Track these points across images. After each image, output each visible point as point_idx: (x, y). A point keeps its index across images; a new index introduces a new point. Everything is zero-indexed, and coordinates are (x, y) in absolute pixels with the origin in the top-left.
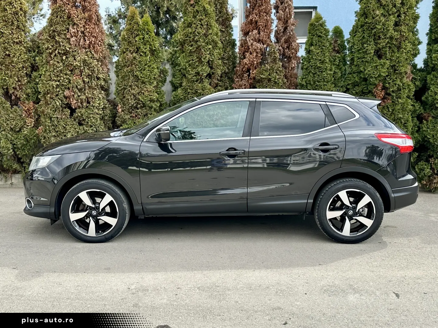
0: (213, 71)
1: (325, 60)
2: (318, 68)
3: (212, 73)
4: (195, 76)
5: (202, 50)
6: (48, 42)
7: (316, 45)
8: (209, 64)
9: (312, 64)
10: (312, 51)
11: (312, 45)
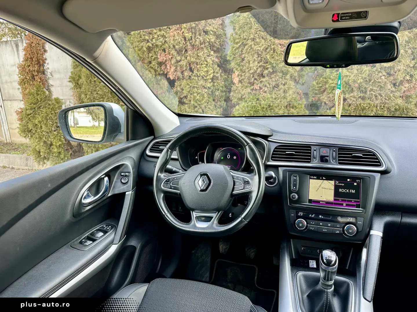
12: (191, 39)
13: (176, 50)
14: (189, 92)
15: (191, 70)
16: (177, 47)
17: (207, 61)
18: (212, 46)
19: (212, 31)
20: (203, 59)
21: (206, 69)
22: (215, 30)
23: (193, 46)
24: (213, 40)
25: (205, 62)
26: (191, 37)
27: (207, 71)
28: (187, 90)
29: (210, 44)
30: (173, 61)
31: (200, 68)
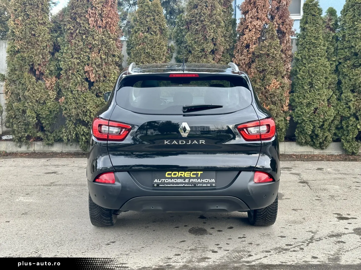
0: (216, 47)
1: (318, 36)
2: (312, 44)
3: (215, 49)
4: (201, 52)
5: (207, 29)
6: (69, 23)
7: (310, 23)
8: (213, 41)
9: (307, 40)
10: (307, 28)
11: (307, 23)
12: (105, 59)
13: (96, 65)
14: (104, 89)
15: (105, 77)
16: (97, 63)
17: (114, 72)
18: (116, 63)
19: (117, 55)
20: (112, 71)
21: (114, 76)
22: (119, 55)
23: (106, 63)
24: (117, 60)
25: (113, 73)
26: (105, 58)
27: (114, 78)
28: (103, 88)
29: (115, 62)
30: (94, 71)
31: (111, 75)
